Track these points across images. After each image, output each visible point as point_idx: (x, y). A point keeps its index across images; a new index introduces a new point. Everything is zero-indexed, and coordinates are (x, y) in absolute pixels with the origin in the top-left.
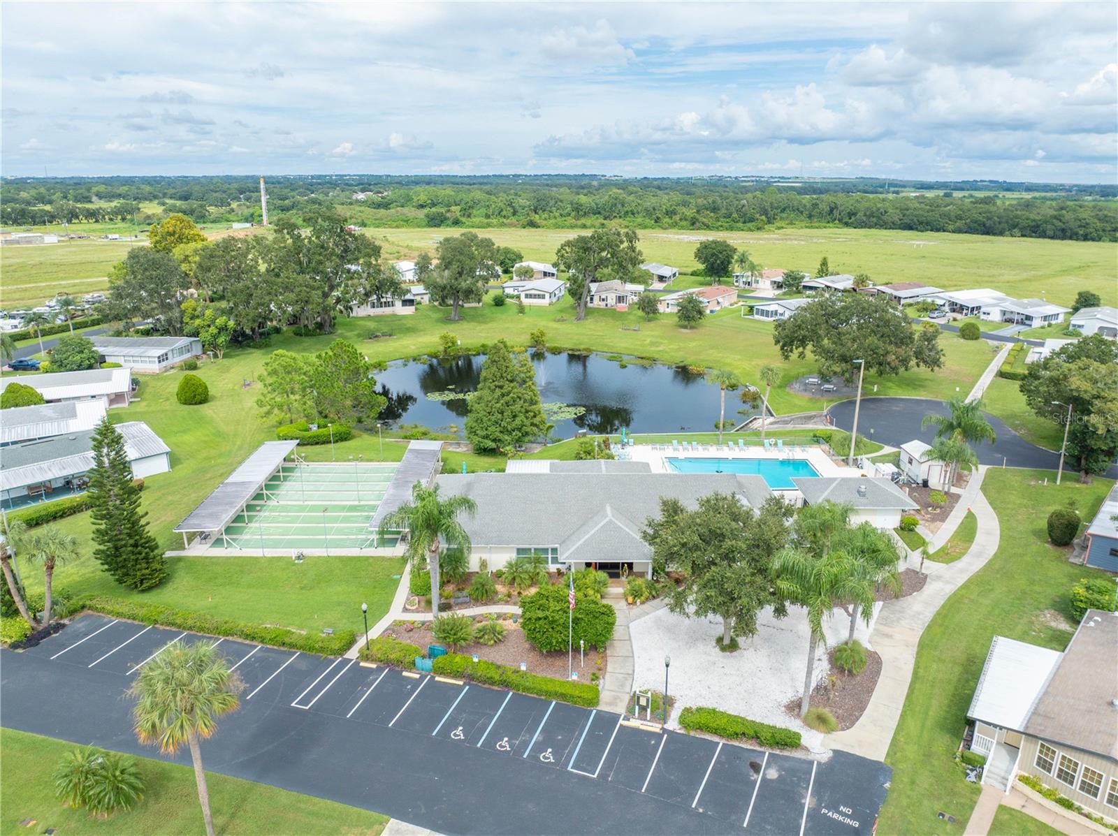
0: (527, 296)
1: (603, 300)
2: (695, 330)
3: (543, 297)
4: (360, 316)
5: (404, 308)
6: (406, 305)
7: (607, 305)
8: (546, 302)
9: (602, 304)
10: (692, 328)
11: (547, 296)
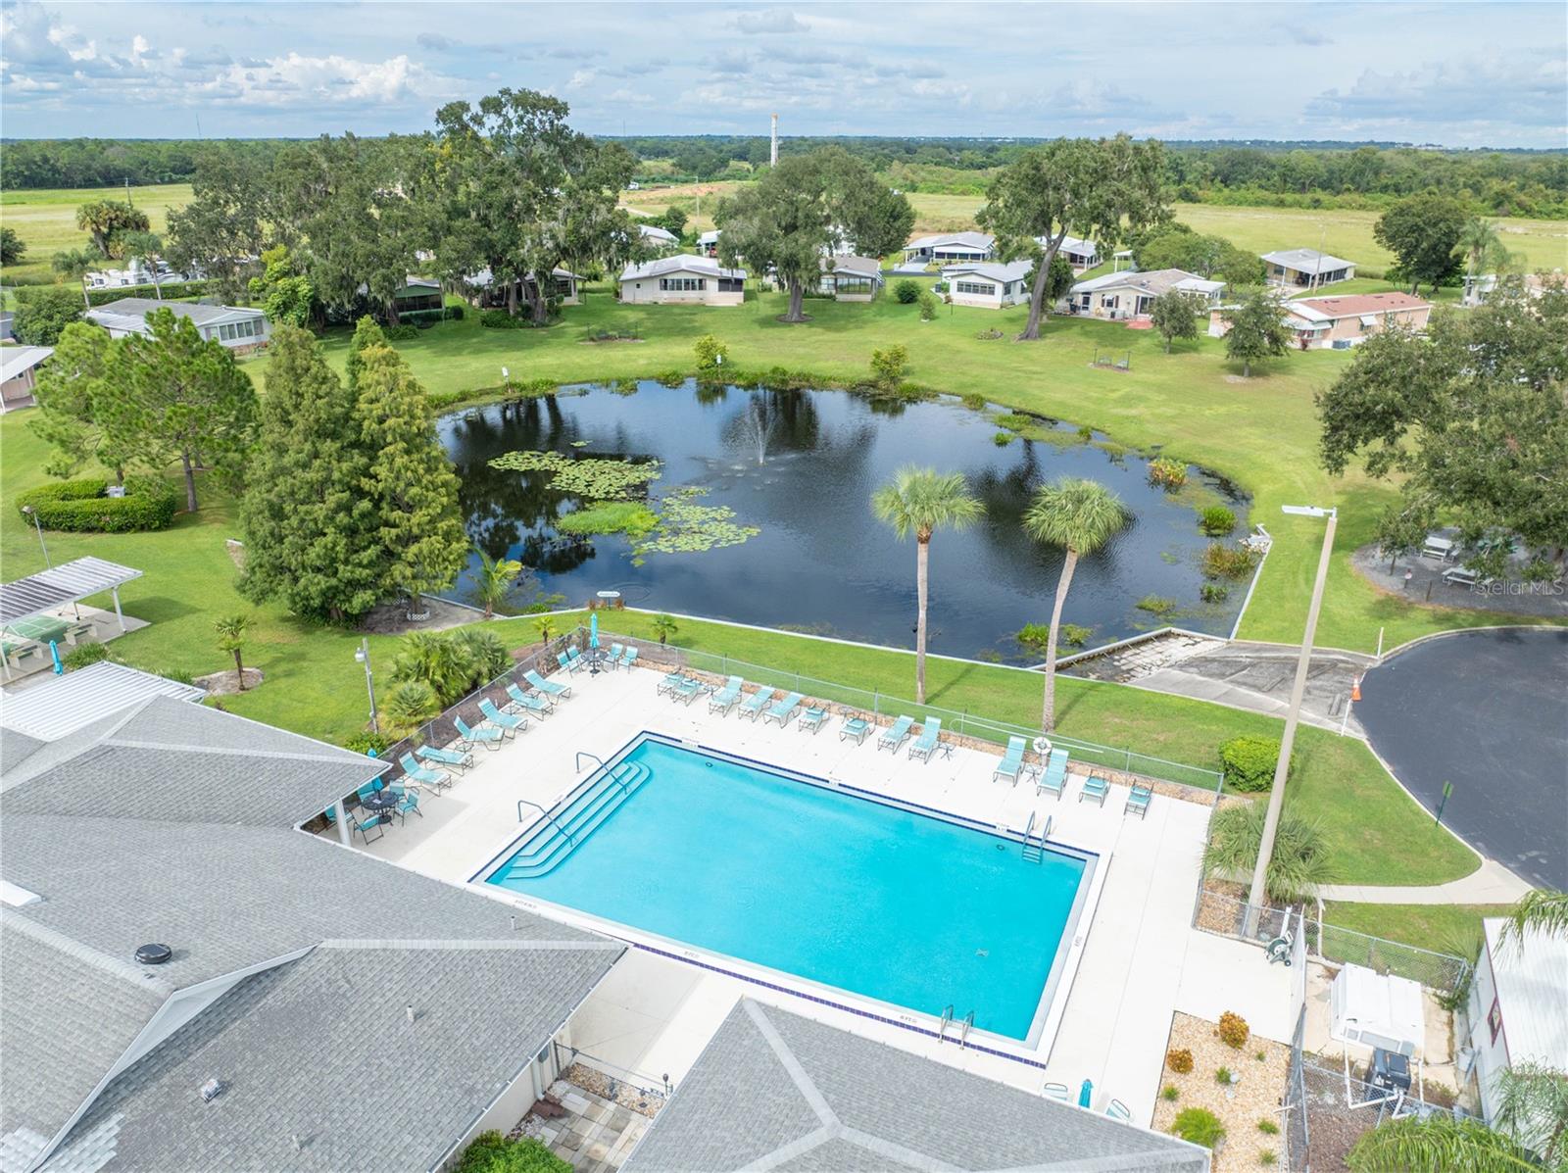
0: (961, 288)
1: (1110, 304)
2: (1260, 380)
3: (991, 291)
4: (637, 302)
5: (722, 293)
6: (727, 290)
7: (1113, 315)
8: (996, 299)
9: (1106, 311)
10: (1254, 373)
11: (999, 289)
